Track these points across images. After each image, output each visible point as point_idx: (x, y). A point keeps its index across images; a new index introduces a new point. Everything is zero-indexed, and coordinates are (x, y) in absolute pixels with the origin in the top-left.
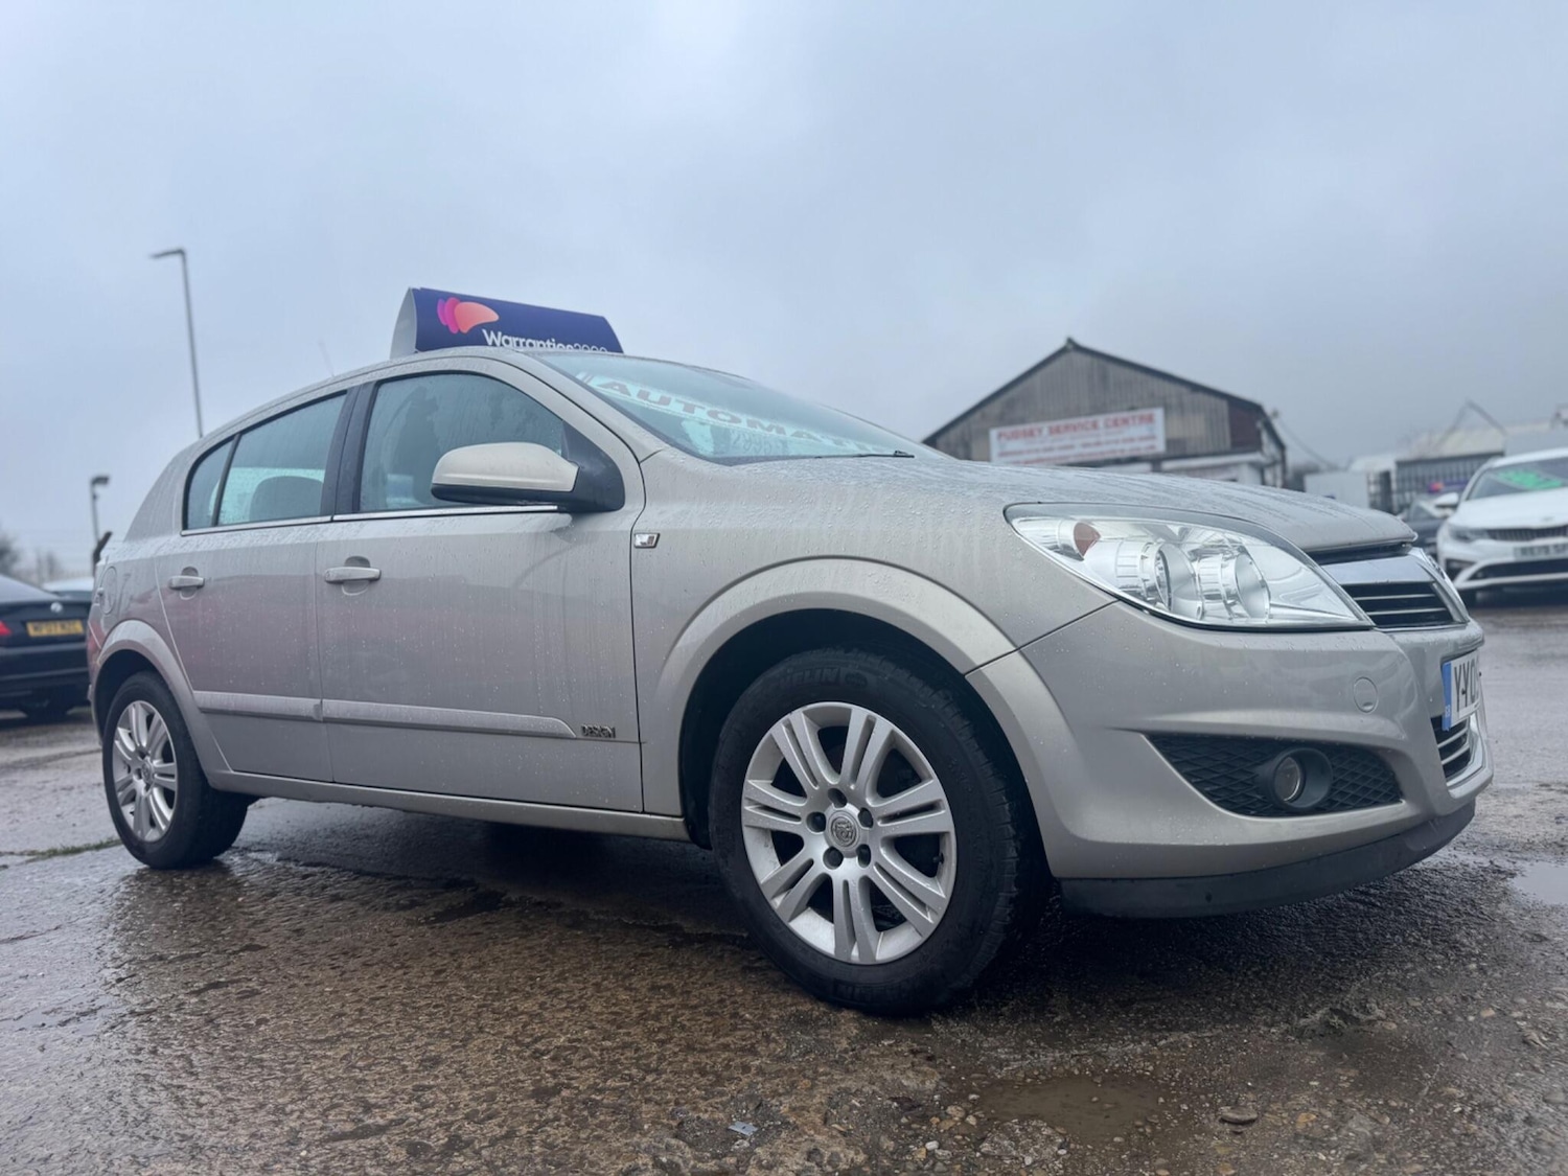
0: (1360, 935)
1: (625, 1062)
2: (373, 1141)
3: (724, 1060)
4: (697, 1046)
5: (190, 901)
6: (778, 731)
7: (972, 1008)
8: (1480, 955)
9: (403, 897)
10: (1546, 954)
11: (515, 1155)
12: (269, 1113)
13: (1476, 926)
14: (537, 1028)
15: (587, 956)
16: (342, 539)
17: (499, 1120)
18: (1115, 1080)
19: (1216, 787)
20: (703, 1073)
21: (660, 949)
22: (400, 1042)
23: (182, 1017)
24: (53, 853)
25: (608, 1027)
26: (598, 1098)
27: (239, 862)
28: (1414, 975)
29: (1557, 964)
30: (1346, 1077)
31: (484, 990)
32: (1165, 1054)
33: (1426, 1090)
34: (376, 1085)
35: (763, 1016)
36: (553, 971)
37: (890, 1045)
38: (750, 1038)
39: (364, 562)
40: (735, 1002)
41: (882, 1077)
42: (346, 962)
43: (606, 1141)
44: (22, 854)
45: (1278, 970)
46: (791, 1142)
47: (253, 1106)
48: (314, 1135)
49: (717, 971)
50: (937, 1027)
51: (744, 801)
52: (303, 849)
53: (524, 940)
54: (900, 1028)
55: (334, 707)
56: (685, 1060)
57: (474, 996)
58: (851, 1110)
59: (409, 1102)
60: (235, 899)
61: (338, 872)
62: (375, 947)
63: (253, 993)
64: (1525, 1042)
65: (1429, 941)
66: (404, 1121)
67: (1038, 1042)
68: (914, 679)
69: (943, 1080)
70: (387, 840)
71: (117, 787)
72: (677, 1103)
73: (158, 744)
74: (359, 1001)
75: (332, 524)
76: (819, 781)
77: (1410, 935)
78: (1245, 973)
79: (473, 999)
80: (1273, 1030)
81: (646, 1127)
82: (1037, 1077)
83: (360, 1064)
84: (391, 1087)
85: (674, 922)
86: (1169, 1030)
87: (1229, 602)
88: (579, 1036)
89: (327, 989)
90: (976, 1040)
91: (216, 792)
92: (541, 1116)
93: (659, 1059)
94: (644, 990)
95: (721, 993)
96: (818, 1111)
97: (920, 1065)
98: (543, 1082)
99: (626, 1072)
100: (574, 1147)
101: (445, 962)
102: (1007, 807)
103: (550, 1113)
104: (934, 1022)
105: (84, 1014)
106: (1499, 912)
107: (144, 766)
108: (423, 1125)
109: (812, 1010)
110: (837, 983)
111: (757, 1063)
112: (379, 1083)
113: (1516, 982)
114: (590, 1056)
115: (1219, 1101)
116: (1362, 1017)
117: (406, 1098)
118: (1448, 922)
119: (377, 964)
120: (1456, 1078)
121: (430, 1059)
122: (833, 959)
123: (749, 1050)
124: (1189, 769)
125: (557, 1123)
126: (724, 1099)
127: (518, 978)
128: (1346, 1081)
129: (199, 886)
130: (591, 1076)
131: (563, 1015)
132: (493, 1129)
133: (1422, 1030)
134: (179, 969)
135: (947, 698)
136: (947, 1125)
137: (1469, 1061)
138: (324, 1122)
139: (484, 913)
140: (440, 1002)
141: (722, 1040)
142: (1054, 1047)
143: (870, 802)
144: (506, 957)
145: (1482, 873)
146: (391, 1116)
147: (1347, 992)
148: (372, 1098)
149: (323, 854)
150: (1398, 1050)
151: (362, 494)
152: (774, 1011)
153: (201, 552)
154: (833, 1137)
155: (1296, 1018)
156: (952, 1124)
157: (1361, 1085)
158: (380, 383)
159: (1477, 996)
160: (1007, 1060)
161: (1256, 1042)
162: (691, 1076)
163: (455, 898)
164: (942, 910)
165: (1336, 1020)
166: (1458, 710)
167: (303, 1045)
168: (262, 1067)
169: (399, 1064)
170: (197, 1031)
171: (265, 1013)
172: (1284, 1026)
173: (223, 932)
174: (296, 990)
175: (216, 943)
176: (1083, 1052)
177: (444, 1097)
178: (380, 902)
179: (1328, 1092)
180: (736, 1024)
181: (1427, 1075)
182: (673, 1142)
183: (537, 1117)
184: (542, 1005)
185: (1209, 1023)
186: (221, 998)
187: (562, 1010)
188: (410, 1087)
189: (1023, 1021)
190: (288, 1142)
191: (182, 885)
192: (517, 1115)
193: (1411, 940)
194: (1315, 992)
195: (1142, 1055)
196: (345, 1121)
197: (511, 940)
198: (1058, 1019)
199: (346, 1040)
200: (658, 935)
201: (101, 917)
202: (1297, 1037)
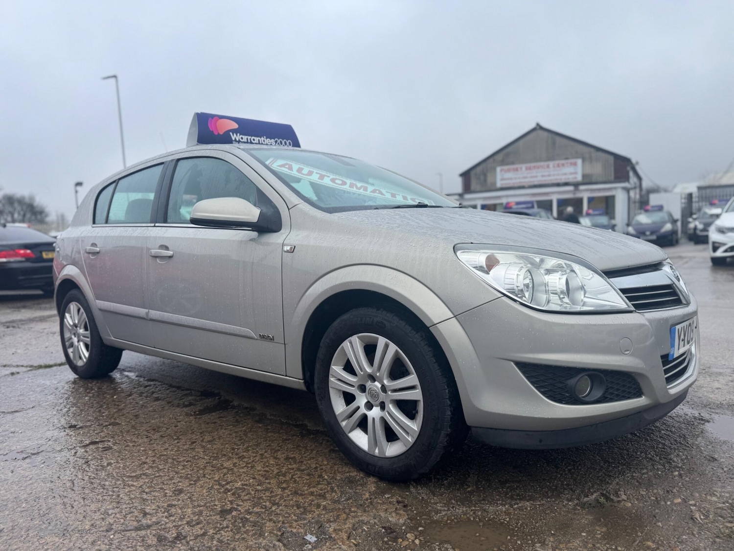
0: (625, 452)
1: (265, 498)
2: (143, 533)
3: (310, 500)
4: (299, 492)
5: (93, 396)
6: (346, 344)
7: (430, 480)
8: (681, 467)
9: (186, 400)
10: (715, 468)
11: (204, 545)
12: (101, 514)
13: (683, 450)
14: (229, 477)
15: (261, 438)
16: (158, 236)
17: (202, 525)
18: (490, 524)
19: (547, 389)
20: (298, 507)
21: (295, 437)
22: (167, 480)
23: (76, 459)
24: (40, 367)
25: (261, 478)
26: (248, 517)
27: (119, 377)
28: (646, 476)
29: (719, 474)
30: (600, 531)
31: (211, 454)
32: (516, 512)
33: (638, 542)
34: (151, 502)
35: (333, 478)
36: (244, 446)
37: (388, 498)
38: (324, 489)
39: (167, 248)
40: (322, 469)
41: (380, 515)
42: (153, 434)
43: (246, 541)
44: (27, 367)
45: (580, 469)
46: (330, 548)
47: (95, 510)
48: (118, 527)
49: (318, 451)
50: (412, 489)
51: (330, 376)
52: (149, 372)
53: (234, 428)
54: (395, 488)
55: (155, 314)
56: (292, 500)
57: (205, 457)
58: (362, 532)
59: (164, 513)
60: (113, 397)
61: (161, 385)
62: (168, 427)
63: (110, 448)
64: (692, 518)
65: (658, 458)
66: (159, 523)
67: (457, 502)
68: (407, 327)
69: (408, 518)
70: (186, 369)
71: (66, 340)
72: (283, 523)
73: (82, 323)
74: (154, 456)
75: (155, 228)
76: (363, 370)
77: (649, 453)
78: (564, 470)
79: (204, 459)
80: (570, 503)
81: (266, 535)
82: (453, 520)
83: (147, 490)
84: (158, 504)
85: (304, 422)
86: (520, 499)
87: (562, 296)
88: (247, 482)
89: (142, 449)
90: (429, 498)
91: (107, 347)
92: (220, 525)
93: (281, 497)
94: (282, 459)
95: (316, 463)
96: (346, 532)
97: (400, 509)
98: (226, 506)
99: (264, 504)
100: (231, 543)
101: (197, 437)
102: (447, 391)
103: (225, 524)
104: (411, 486)
105: (34, 454)
106: (696, 442)
107: (77, 332)
108: (168, 525)
109: (357, 475)
110: (368, 464)
111: (324, 503)
112: (153, 501)
113: (696, 484)
114: (250, 494)
115: (536, 540)
116: (615, 499)
117: (163, 510)
118: (670, 447)
119: (167, 436)
120: (653, 537)
121: (179, 490)
122: (367, 453)
123: (323, 496)
124: (534, 380)
125: (227, 529)
126: (305, 522)
127: (227, 448)
128: (599, 534)
129: (99, 388)
130: (247, 505)
131: (243, 470)
132: (198, 530)
133: (643, 507)
134: (80, 433)
135: (422, 337)
136: (406, 543)
137: (662, 527)
138: (124, 520)
139: (221, 411)
140: (189, 460)
141: (312, 490)
142: (463, 505)
143: (385, 382)
144: (225, 437)
145: (693, 420)
146: (154, 519)
147: (611, 484)
148: (148, 510)
149: (157, 375)
150: (629, 518)
151: (168, 214)
152: (339, 475)
153: (99, 237)
154: (350, 546)
155: (583, 497)
156: (407, 543)
157: (606, 537)
158: (178, 160)
159: (675, 491)
160: (441, 510)
161: (561, 509)
162: (293, 508)
163: (209, 402)
164: (416, 436)
165: (602, 500)
166: (679, 349)
167: (124, 478)
168: (104, 489)
169: (164, 492)
170: (80, 467)
171: (112, 459)
172: (576, 501)
173: (103, 415)
174: (127, 448)
175: (99, 420)
176: (477, 509)
177: (180, 511)
178: (176, 402)
179: (589, 539)
180: (320, 481)
181: (639, 534)
182: (277, 543)
183: (219, 525)
184: (234, 465)
185: (540, 497)
186: (95, 450)
187: (243, 468)
188: (166, 504)
189: (453, 489)
190: (106, 530)
191: (92, 388)
192: (210, 523)
193: (650, 456)
194: (596, 483)
195: (505, 512)
196: (133, 521)
197: (229, 427)
198: (469, 489)
199: (144, 477)
200: (295, 429)
201: (53, 403)
202: (581, 508)
